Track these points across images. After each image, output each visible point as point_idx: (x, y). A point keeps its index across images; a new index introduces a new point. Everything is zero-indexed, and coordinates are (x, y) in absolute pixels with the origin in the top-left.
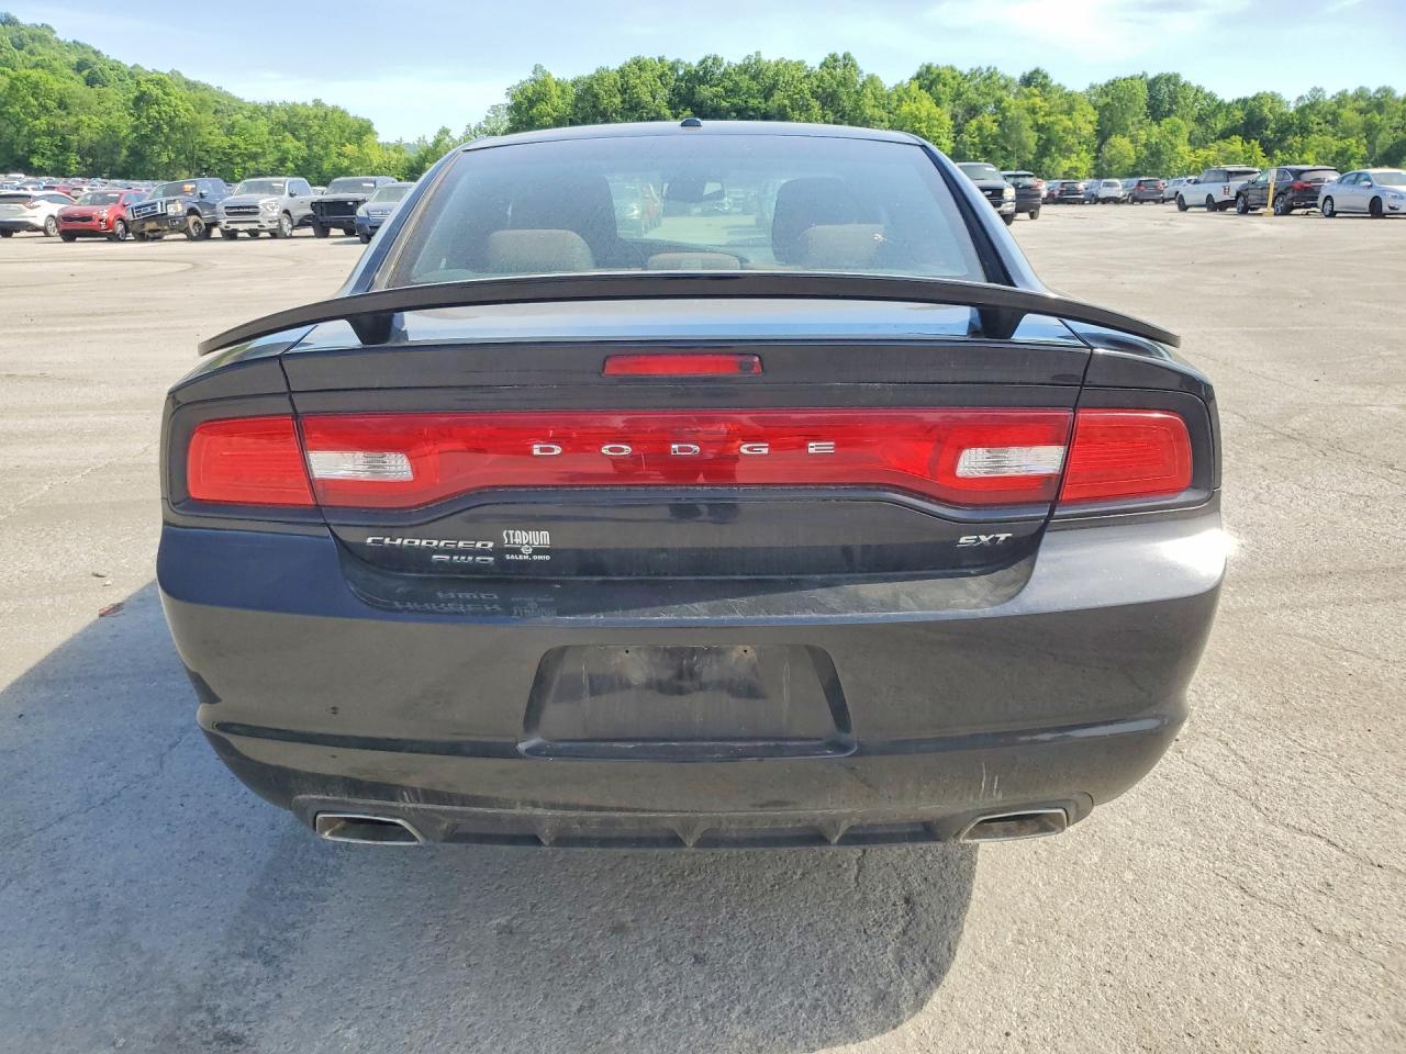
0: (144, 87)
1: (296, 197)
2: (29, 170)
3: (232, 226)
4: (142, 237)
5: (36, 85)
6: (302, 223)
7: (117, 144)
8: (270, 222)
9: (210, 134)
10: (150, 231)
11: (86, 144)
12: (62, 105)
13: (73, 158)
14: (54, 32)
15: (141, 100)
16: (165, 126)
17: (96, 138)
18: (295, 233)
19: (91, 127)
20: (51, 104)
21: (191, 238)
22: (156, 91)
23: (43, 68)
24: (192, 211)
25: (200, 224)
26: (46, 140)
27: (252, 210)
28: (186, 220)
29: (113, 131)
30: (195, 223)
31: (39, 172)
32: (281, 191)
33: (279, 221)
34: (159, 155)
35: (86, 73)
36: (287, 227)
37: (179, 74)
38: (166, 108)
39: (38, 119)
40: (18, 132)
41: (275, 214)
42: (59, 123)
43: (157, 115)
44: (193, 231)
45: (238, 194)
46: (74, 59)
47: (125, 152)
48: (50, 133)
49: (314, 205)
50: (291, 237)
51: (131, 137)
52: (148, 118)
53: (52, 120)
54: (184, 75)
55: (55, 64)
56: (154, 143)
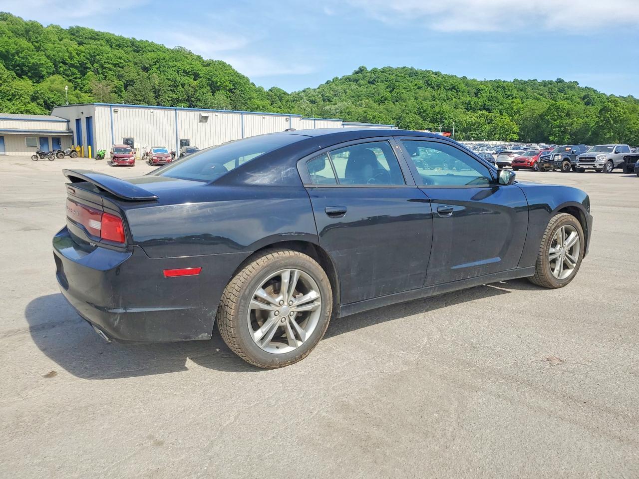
0: (606, 104)
1: (619, 154)
2: (548, 142)
3: (581, 166)
4: (543, 170)
5: (559, 107)
6: (619, 166)
7: (588, 130)
8: (600, 165)
9: (634, 123)
10: (546, 167)
11: (574, 130)
12: (568, 115)
13: (568, 136)
14: (578, 84)
15: (604, 110)
16: (612, 121)
17: (578, 127)
18: (614, 171)
19: (577, 124)
20: (563, 114)
21: (563, 171)
22: (611, 105)
23: (568, 100)
24: (566, 159)
25: (568, 165)
26: (557, 129)
27: (593, 159)
28: (562, 163)
29: (587, 124)
30: (566, 165)
31: (553, 142)
32: (611, 151)
33: (605, 164)
34: (606, 134)
35: (586, 100)
36: (609, 168)
37: (632, 96)
38: (614, 113)
39: (555, 121)
40: (547, 127)
41: (603, 161)
42: (564, 122)
43: (609, 116)
44: (564, 168)
45: (590, 151)
46: (583, 94)
47: (590, 133)
48: (559, 127)
49: (625, 158)
50: (611, 172)
51: (595, 127)
52: (604, 118)
53: (561, 121)
54: (635, 97)
55: (574, 97)
56: (604, 129)
